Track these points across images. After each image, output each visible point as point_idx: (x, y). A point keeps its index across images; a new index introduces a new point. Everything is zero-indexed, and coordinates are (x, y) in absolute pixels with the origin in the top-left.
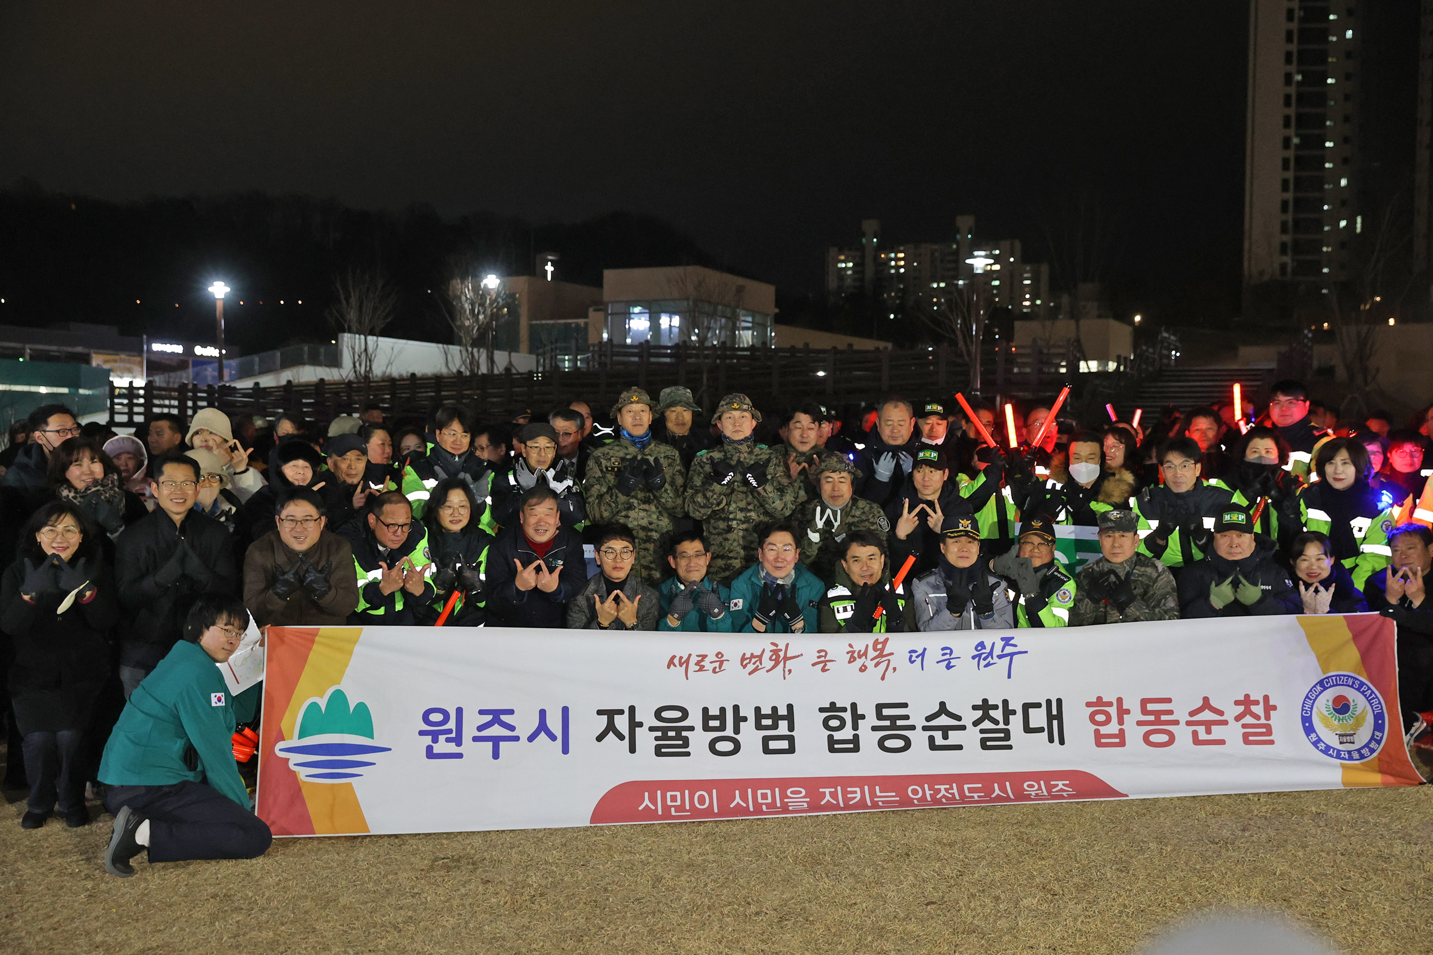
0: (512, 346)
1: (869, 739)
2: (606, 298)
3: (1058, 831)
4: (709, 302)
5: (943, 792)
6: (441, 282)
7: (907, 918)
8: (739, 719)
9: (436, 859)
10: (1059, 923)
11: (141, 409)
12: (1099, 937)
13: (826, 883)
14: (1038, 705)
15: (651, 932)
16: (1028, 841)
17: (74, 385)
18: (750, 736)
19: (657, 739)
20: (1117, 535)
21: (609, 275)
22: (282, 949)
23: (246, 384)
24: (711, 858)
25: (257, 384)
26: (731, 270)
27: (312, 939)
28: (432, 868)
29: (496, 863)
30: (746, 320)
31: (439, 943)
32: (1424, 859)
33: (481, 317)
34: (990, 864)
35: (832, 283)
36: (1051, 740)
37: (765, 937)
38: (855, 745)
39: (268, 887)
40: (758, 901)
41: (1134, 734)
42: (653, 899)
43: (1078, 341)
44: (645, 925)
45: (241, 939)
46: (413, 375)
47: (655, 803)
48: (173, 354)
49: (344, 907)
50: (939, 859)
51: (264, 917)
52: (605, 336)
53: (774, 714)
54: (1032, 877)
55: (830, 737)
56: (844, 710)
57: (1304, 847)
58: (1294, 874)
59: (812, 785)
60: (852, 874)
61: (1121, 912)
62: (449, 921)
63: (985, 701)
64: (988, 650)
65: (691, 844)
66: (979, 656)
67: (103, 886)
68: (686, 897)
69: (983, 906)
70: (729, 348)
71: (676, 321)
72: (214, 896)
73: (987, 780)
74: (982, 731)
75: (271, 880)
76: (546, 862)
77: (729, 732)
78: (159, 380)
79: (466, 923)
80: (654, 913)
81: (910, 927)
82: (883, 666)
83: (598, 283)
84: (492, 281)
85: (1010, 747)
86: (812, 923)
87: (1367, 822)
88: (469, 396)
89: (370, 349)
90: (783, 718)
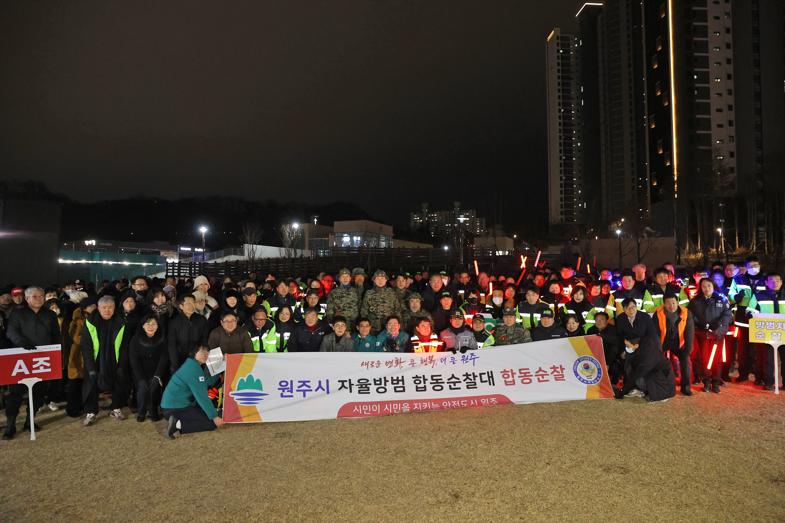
0: (302, 248)
1: (429, 387)
2: (335, 231)
3: (490, 420)
4: (370, 232)
5: (454, 404)
6: (279, 226)
7: (439, 452)
8: (386, 381)
9: (277, 434)
10: (490, 452)
11: (177, 271)
12: (503, 457)
13: (412, 441)
14: (485, 374)
15: (351, 459)
16: (480, 424)
17: (155, 262)
18: (390, 387)
19: (359, 388)
20: (509, 316)
21: (336, 223)
22: (225, 466)
23: (212, 262)
24: (372, 432)
25: (216, 262)
26: (378, 221)
27: (235, 462)
28: (276, 437)
29: (298, 435)
30: (383, 238)
31: (278, 464)
32: (609, 425)
33: (292, 238)
34: (467, 433)
35: (412, 225)
36: (490, 384)
37: (391, 460)
38: (425, 389)
39: (220, 444)
40: (388, 447)
41: (518, 381)
42: (352, 447)
43: (495, 245)
44: (349, 457)
45: (211, 462)
46: (269, 258)
47: (359, 409)
48: (188, 251)
49: (246, 451)
50: (450, 431)
51: (219, 455)
52: (335, 244)
53: (398, 380)
54: (481, 437)
55: (417, 386)
56: (421, 377)
57: (571, 423)
58: (568, 432)
59: (411, 402)
60: (420, 437)
61: (511, 448)
62: (282, 456)
63: (467, 373)
64: (466, 358)
65: (365, 427)
66: (463, 360)
67: (164, 443)
68: (363, 447)
69: (465, 447)
70: (377, 248)
71: (359, 238)
72: (202, 447)
73: (469, 399)
74: (467, 383)
75: (221, 441)
76: (315, 435)
77: (383, 385)
78: (183, 261)
79: (288, 456)
80: (352, 452)
81: (440, 456)
82: (432, 363)
83: (332, 225)
84: (296, 226)
85: (476, 388)
86: (407, 455)
87: (591, 413)
88: (288, 266)
89: (254, 250)
90: (400, 380)
